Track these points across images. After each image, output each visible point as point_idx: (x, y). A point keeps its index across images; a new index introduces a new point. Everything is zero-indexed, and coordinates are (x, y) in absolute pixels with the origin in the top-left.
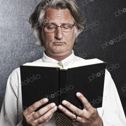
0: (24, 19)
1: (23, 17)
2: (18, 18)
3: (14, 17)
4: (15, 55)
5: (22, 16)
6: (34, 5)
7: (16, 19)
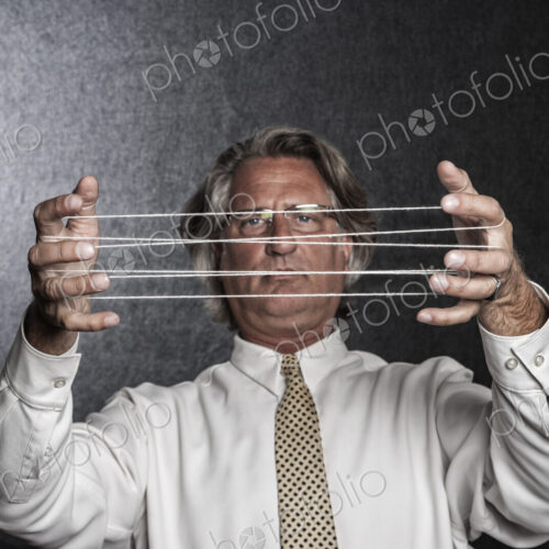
0: (174, 187)
1: (169, 178)
2: (153, 181)
3: (137, 179)
4: (144, 319)
5: (167, 175)
6: (209, 129)
7: (145, 185)
